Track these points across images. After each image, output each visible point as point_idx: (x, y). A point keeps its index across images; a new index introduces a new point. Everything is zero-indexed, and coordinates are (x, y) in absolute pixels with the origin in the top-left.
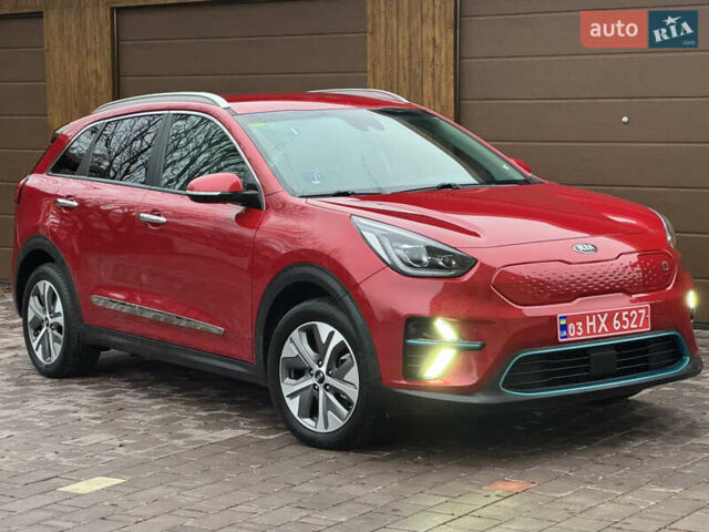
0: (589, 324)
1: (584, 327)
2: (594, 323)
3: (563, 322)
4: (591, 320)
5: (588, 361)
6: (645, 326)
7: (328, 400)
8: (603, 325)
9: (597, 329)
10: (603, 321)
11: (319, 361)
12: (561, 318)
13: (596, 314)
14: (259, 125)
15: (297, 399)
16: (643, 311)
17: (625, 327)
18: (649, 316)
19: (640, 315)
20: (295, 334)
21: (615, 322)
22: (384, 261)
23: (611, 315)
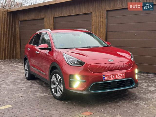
0: (110, 77)
1: (109, 77)
2: (111, 77)
3: (104, 76)
4: (111, 76)
5: (110, 85)
6: (124, 77)
7: (58, 90)
8: (113, 77)
9: (112, 78)
10: (113, 76)
11: (57, 82)
12: (103, 76)
13: (112, 75)
14: (55, 35)
15: (54, 89)
16: (123, 74)
17: (119, 78)
18: (125, 75)
19: (122, 75)
20: (53, 76)
21: (116, 76)
22: (67, 62)
23: (115, 75)
